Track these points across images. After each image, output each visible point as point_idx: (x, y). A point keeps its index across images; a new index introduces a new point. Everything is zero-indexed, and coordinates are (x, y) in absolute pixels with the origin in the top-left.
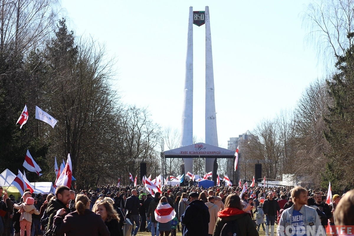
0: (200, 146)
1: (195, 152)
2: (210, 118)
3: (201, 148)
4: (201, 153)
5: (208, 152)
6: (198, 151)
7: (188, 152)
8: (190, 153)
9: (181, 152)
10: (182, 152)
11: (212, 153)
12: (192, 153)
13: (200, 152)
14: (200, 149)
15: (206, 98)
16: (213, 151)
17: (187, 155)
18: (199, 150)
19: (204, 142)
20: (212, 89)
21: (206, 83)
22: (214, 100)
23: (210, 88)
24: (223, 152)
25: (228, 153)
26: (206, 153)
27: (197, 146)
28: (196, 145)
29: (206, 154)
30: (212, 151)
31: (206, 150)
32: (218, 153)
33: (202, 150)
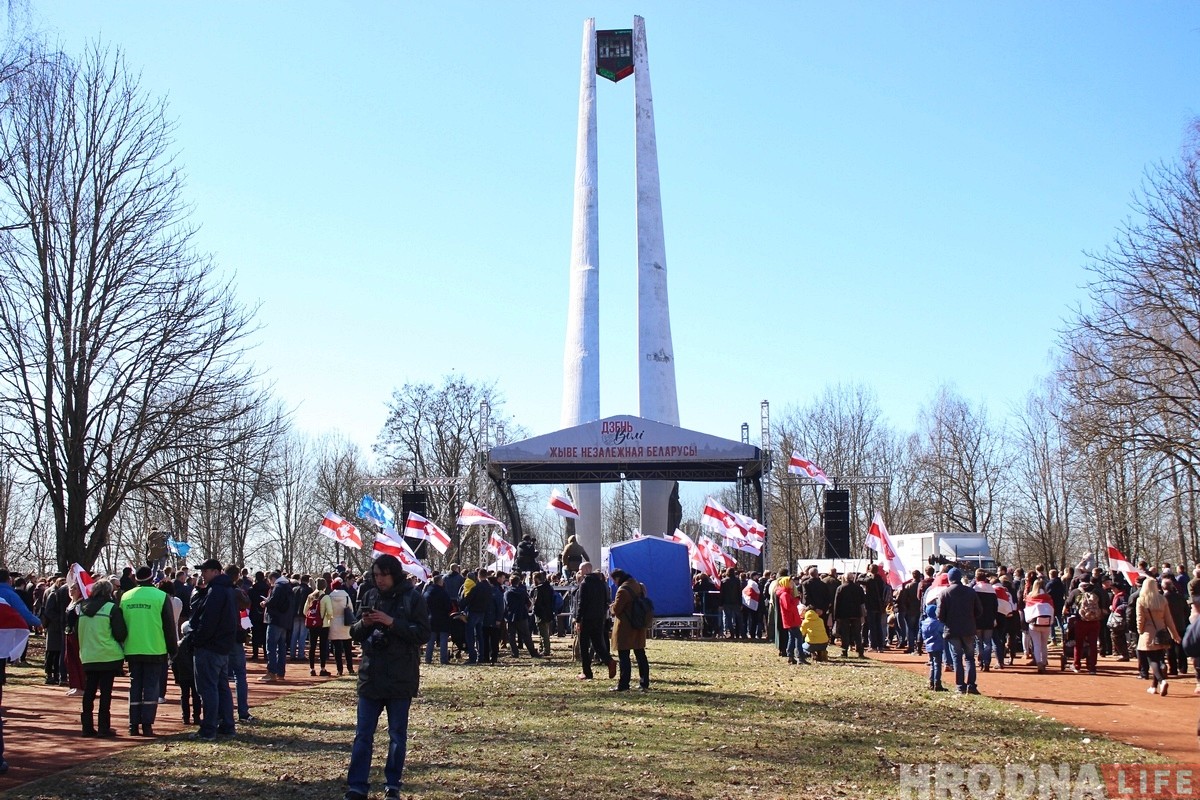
0: (620, 426)
1: (605, 449)
2: (656, 356)
3: (626, 433)
4: (624, 453)
5: (651, 449)
6: (616, 445)
7: (579, 452)
8: (585, 452)
9: (553, 450)
10: (557, 452)
11: (664, 452)
12: (593, 452)
13: (621, 451)
14: (620, 438)
15: (640, 294)
16: (670, 445)
17: (575, 461)
18: (619, 440)
19: (636, 413)
20: (660, 268)
21: (641, 246)
22: (665, 303)
23: (653, 262)
24: (707, 447)
25: (724, 451)
26: (645, 454)
27: (609, 427)
28: (605, 422)
29: (645, 459)
30: (664, 446)
31: (645, 443)
32: (687, 451)
33: (630, 443)
